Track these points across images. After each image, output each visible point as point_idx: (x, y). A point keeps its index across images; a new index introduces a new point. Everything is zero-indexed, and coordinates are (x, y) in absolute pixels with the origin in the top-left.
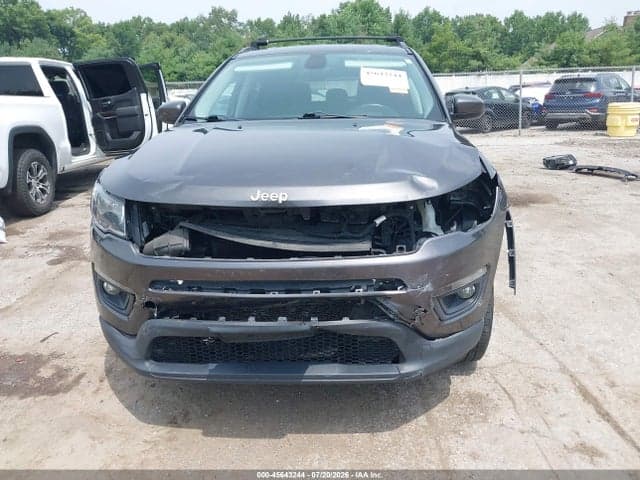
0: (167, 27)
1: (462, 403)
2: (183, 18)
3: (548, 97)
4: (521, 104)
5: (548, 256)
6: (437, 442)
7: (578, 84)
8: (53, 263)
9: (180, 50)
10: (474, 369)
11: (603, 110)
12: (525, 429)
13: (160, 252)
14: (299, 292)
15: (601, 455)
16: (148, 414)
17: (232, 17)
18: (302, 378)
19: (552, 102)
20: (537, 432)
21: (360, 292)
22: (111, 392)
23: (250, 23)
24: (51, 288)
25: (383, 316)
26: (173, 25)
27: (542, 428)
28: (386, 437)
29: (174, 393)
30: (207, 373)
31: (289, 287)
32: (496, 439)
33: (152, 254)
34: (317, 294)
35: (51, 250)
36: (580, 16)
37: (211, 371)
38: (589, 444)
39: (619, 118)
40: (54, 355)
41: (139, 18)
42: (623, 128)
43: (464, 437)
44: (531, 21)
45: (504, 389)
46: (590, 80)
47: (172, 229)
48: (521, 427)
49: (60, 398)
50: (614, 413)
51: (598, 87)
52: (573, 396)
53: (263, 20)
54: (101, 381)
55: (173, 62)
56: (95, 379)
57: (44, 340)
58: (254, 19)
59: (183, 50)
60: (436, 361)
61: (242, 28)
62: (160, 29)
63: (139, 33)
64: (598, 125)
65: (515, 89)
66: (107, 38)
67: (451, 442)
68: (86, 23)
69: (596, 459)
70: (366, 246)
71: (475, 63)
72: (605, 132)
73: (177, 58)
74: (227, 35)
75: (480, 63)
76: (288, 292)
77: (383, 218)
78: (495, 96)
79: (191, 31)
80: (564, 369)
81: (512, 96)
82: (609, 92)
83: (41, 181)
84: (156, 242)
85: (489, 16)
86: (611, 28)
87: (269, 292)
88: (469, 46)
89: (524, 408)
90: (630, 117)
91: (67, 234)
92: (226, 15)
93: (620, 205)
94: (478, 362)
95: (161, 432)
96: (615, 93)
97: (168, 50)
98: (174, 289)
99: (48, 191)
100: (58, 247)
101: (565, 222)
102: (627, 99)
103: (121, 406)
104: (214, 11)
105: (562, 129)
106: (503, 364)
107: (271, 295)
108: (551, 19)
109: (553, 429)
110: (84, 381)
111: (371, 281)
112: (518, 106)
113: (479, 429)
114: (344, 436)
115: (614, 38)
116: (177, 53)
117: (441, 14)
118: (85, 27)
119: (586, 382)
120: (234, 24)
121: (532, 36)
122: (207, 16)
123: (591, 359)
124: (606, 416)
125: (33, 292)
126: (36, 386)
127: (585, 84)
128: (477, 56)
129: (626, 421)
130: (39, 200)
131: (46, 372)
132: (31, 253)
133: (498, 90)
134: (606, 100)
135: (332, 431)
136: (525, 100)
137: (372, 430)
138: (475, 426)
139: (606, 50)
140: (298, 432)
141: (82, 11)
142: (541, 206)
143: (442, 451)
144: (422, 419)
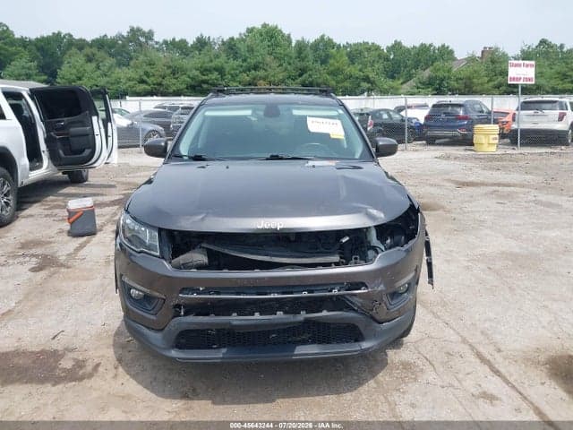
0: (87, 43)
1: (398, 369)
2: (102, 35)
3: (427, 118)
4: (406, 123)
5: (442, 255)
6: (386, 398)
7: (450, 108)
8: (34, 270)
9: (101, 64)
10: (402, 344)
11: (470, 129)
12: (445, 384)
13: (186, 266)
14: (292, 293)
15: (497, 399)
16: (164, 391)
17: (149, 35)
18: (292, 356)
19: (432, 123)
20: (452, 386)
21: (335, 292)
22: (128, 377)
23: (165, 42)
24: (42, 292)
25: (350, 309)
26: (93, 41)
27: (456, 384)
28: (348, 396)
29: (180, 374)
30: (221, 356)
31: (285, 290)
32: (426, 393)
33: (178, 267)
34: (305, 294)
35: (27, 259)
36: (448, 47)
37: (223, 354)
38: (489, 392)
39: (483, 137)
40: (68, 350)
41: (59, 34)
42: (486, 145)
43: (403, 393)
44: (408, 49)
45: (426, 358)
46: (460, 106)
47: (194, 248)
48: (442, 384)
49: (87, 383)
50: (503, 370)
51: (465, 111)
52: (473, 360)
53: (177, 40)
54: (116, 368)
55: (94, 75)
56: (110, 367)
57: (54, 338)
58: (169, 39)
59: (105, 65)
60: (384, 339)
61: (157, 46)
62: (81, 45)
63: (59, 47)
64: (467, 141)
65: (400, 109)
66: (29, 52)
67: (395, 397)
68: (8, 37)
69: (494, 402)
70: (336, 258)
71: (365, 85)
72: (472, 148)
73: (98, 72)
74: (148, 54)
75: (370, 85)
76: (283, 293)
77: (347, 238)
78: (385, 116)
79: (110, 47)
80: (464, 341)
81: (397, 116)
82: (474, 116)
83: (5, 195)
84: (182, 259)
85: (373, 44)
86: (472, 59)
87: (270, 294)
88: (360, 70)
89: (442, 369)
90: (492, 137)
91: (37, 243)
92: (143, 34)
93: (490, 211)
94: (404, 339)
95: (179, 404)
96: (479, 116)
97: (89, 64)
98: (198, 294)
99: (11, 203)
100: (33, 256)
101: (452, 226)
102: (488, 122)
103: (140, 387)
104: (132, 30)
105: (440, 144)
106: (422, 339)
107: (272, 296)
108: (424, 49)
109: (463, 383)
110: (101, 369)
111: (343, 284)
112: (404, 125)
113: (413, 387)
114: (317, 398)
115: (476, 68)
116: (98, 67)
117: (334, 41)
118: (7, 40)
119: (481, 349)
120: (150, 43)
121: (409, 63)
122: (125, 34)
123: (482, 333)
124: (497, 372)
125: (27, 296)
126: (63, 375)
127: (455, 108)
128: (367, 79)
129: (511, 375)
130: (4, 212)
131: (66, 364)
132: (11, 261)
133: (387, 111)
134: (472, 123)
135: (308, 395)
136: (410, 119)
137: (338, 393)
138: (410, 385)
139: (469, 78)
140: (283, 397)
141: (5, 25)
142: (433, 213)
143: (390, 405)
144: (372, 383)
